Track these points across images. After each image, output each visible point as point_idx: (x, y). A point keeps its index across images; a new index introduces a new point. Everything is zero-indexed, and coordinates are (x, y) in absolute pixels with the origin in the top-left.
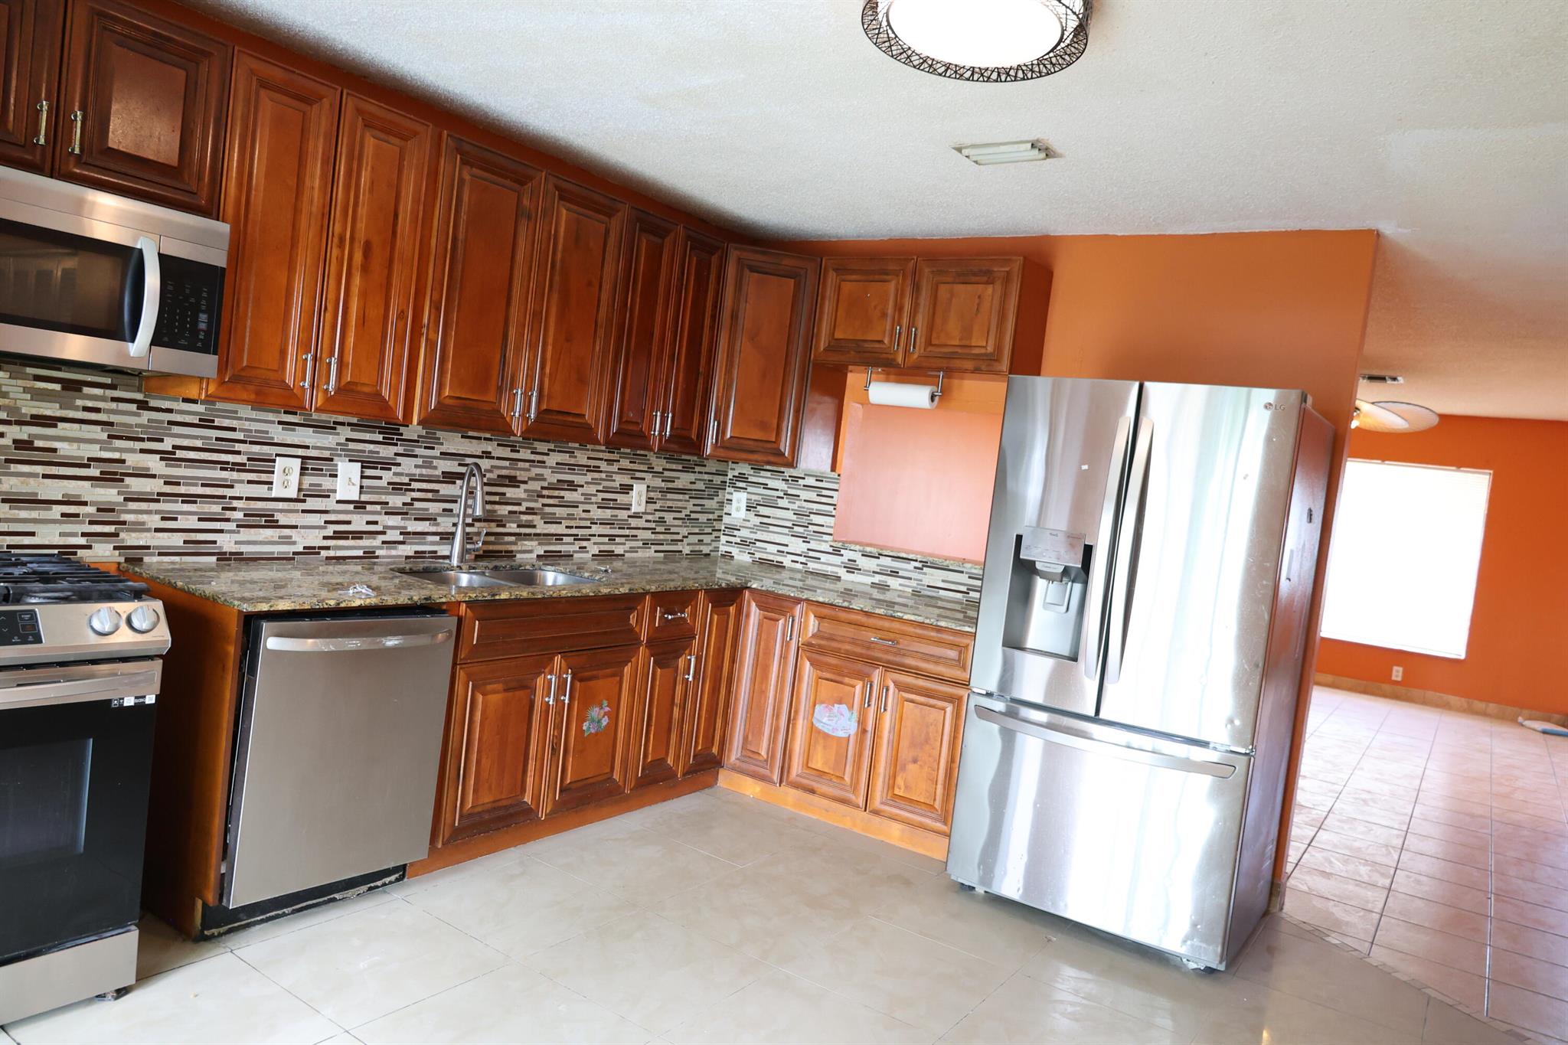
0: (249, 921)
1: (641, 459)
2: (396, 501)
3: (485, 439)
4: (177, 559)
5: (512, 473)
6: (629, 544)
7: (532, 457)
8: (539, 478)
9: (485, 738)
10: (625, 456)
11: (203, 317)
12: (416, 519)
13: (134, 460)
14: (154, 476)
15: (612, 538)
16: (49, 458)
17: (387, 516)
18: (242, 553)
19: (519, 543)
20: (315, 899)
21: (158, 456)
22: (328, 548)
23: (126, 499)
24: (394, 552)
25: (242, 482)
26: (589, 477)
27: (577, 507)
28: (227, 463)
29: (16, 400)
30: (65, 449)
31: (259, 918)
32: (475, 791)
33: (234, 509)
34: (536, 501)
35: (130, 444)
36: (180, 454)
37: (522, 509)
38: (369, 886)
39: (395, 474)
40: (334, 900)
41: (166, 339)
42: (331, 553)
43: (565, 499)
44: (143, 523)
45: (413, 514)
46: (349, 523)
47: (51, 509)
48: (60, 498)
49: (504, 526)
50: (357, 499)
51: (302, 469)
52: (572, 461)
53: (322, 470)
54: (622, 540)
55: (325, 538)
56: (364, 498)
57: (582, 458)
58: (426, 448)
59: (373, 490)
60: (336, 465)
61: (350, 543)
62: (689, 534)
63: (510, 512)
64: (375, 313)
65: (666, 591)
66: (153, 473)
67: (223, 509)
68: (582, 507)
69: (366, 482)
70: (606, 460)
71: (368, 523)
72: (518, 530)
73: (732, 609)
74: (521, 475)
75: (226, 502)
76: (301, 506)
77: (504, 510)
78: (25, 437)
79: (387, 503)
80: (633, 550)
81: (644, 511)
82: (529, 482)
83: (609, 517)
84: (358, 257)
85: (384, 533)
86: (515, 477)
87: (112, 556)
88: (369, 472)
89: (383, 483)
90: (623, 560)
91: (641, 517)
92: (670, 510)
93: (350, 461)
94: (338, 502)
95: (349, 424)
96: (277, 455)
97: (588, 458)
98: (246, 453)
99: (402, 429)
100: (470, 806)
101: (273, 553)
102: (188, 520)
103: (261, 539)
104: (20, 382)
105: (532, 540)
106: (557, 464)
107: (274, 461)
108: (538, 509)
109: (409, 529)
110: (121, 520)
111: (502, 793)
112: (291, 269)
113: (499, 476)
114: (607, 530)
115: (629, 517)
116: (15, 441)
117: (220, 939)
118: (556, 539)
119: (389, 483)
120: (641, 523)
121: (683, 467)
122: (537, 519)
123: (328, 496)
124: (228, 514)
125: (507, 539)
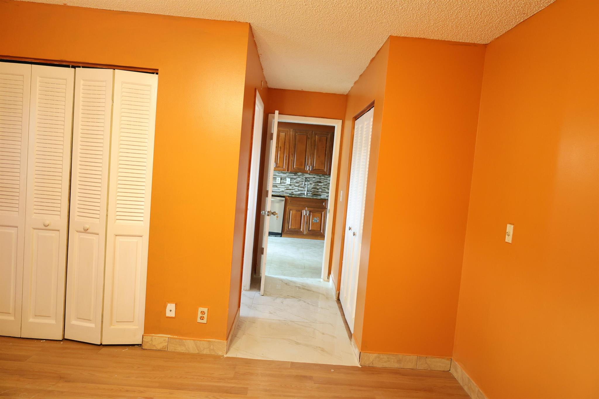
2: (297, 185)
3: (314, 175)
5: (320, 181)
7: (324, 178)
8: (326, 182)
9: (293, 217)
17: (295, 187)
24: (296, 193)
32: (291, 225)
37: (323, 187)
39: (297, 180)
42: (286, 192)
46: (288, 187)
49: (318, 190)
51: (281, 179)
53: (284, 179)
55: (285, 190)
56: (291, 184)
58: (302, 176)
59: (293, 183)
60: (286, 179)
61: (289, 190)
63: (320, 188)
64: (282, 156)
69: (291, 181)
71: (292, 188)
72: (322, 191)
74: (322, 181)
76: (281, 185)
77: (318, 187)
79: (295, 185)
85: (294, 189)
88: (292, 180)
89: (294, 182)
93: (289, 178)
94: (287, 184)
95: (289, 173)
96: (277, 177)
99: (298, 173)
100: (290, 228)
101: (277, 191)
111: (296, 227)
113: (317, 181)
122: (326, 189)
123: (285, 183)
125: (319, 192)
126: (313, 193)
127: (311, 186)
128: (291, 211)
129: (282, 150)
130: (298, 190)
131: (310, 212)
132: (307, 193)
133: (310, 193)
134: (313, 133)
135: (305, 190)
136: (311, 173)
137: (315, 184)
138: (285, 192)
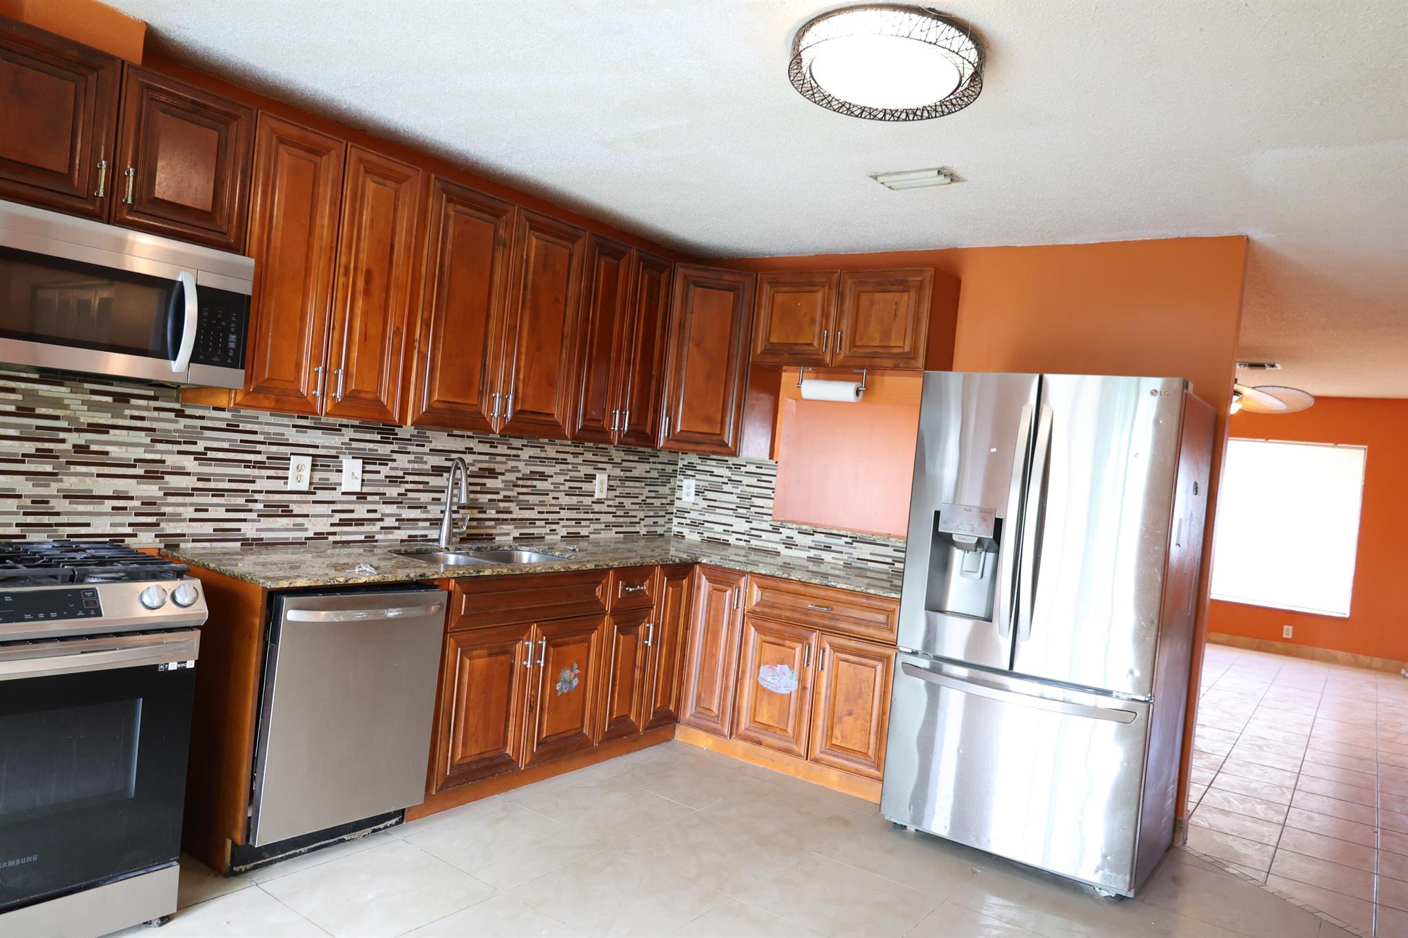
0: (271, 859)
1: (602, 452)
2: (392, 492)
3: (468, 437)
4: (207, 544)
5: (491, 466)
6: (593, 527)
7: (509, 452)
8: (515, 470)
9: (472, 697)
10: (588, 449)
11: (233, 337)
12: (409, 508)
13: (172, 460)
14: (188, 474)
15: (578, 521)
16: (102, 459)
17: (385, 505)
18: (262, 539)
19: (498, 527)
20: (327, 840)
21: (192, 457)
22: (334, 534)
23: (165, 494)
24: (390, 537)
25: (262, 477)
26: (558, 468)
27: (548, 494)
28: (250, 462)
29: (75, 411)
30: (115, 452)
31: (280, 856)
32: (464, 744)
33: (256, 501)
34: (513, 490)
35: (169, 447)
36: (210, 454)
37: (500, 497)
38: (372, 828)
39: (391, 469)
40: (343, 840)
41: (202, 357)
42: (338, 538)
43: (537, 488)
44: (180, 515)
45: (407, 503)
46: (352, 511)
47: (103, 503)
48: (111, 494)
49: (485, 512)
50: (359, 491)
51: (313, 465)
52: (543, 455)
53: (329, 466)
54: (587, 523)
55: (332, 525)
56: (365, 490)
57: (551, 452)
58: (417, 445)
59: (373, 483)
60: (341, 462)
61: (354, 529)
62: (645, 517)
63: (490, 500)
64: (374, 331)
65: (627, 567)
66: (188, 471)
67: (247, 501)
68: (552, 495)
69: (367, 476)
70: (572, 453)
71: (369, 511)
72: (497, 516)
73: (685, 582)
74: (499, 468)
75: (249, 496)
76: (311, 498)
77: (484, 498)
78: (83, 443)
79: (385, 494)
80: (597, 532)
81: (605, 497)
82: (506, 474)
83: (576, 503)
84: (361, 284)
85: (382, 520)
86: (494, 469)
87: (154, 543)
88: (369, 467)
89: (381, 477)
90: (588, 540)
91: (603, 503)
92: (628, 496)
93: (353, 458)
94: (343, 493)
95: (353, 426)
96: (292, 454)
97: (557, 452)
98: (266, 453)
99: (397, 430)
100: (460, 757)
101: (288, 539)
102: (217, 511)
103: (278, 526)
104: (79, 396)
105: (509, 524)
106: (530, 457)
107: (289, 459)
108: (514, 497)
109: (404, 516)
110: (162, 511)
111: (486, 746)
112: (305, 295)
113: (480, 469)
114: (574, 515)
115: (593, 502)
116: (74, 446)
117: (247, 874)
118: (530, 523)
119: (386, 477)
120: (603, 508)
121: (639, 458)
122: (513, 506)
123: (335, 489)
124: (251, 505)
125: (487, 523)
130: (397, 524)
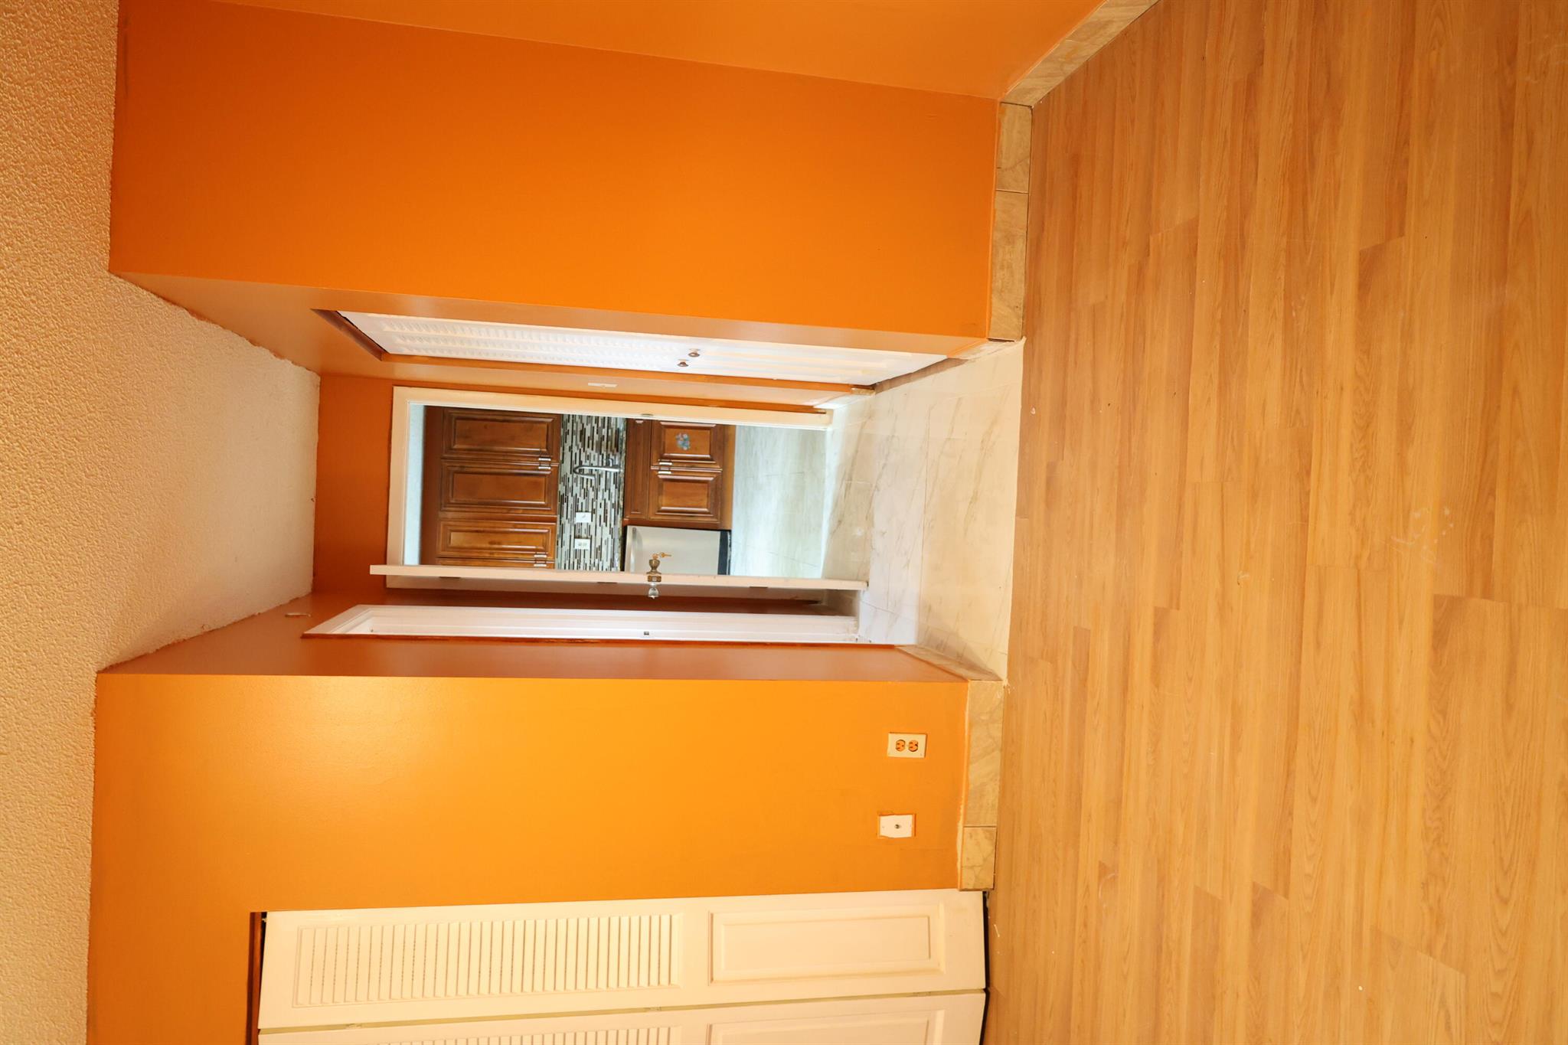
2: (592, 494)
3: (563, 449)
5: (579, 433)
17: (598, 499)
18: (611, 559)
22: (610, 525)
24: (613, 495)
25: (584, 561)
32: (700, 507)
33: (594, 563)
37: (595, 426)
39: (580, 496)
40: (730, 561)
42: (612, 523)
45: (597, 486)
46: (600, 516)
49: (604, 436)
50: (590, 514)
51: (579, 538)
53: (579, 529)
55: (606, 526)
56: (590, 510)
58: (569, 482)
59: (587, 506)
60: (577, 523)
61: (608, 515)
63: (597, 433)
64: (515, 538)
69: (584, 509)
71: (601, 507)
72: (606, 428)
74: (580, 428)
75: (592, 566)
76: (594, 537)
77: (597, 437)
79: (593, 499)
82: (583, 422)
84: (496, 546)
85: (605, 500)
86: (581, 431)
88: (580, 509)
89: (584, 501)
93: (575, 517)
94: (592, 521)
95: (561, 518)
98: (574, 559)
99: (561, 494)
100: (705, 508)
101: (611, 547)
103: (605, 552)
107: (576, 548)
109: (604, 487)
111: (704, 492)
113: (580, 441)
119: (584, 499)
123: (590, 525)
124: (596, 565)
125: (610, 434)
126: (613, 452)
127: (594, 456)
128: (663, 508)
129: (496, 538)
130: (607, 491)
131: (662, 458)
132: (614, 467)
133: (613, 458)
134: (446, 455)
135: (606, 472)
136: (558, 456)
137: (588, 447)
138: (612, 526)
